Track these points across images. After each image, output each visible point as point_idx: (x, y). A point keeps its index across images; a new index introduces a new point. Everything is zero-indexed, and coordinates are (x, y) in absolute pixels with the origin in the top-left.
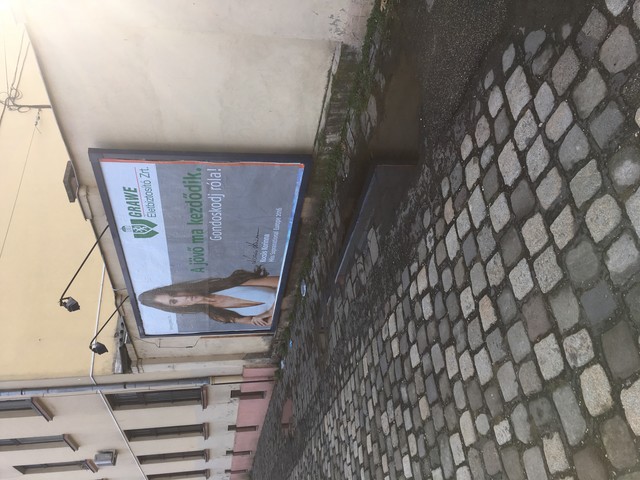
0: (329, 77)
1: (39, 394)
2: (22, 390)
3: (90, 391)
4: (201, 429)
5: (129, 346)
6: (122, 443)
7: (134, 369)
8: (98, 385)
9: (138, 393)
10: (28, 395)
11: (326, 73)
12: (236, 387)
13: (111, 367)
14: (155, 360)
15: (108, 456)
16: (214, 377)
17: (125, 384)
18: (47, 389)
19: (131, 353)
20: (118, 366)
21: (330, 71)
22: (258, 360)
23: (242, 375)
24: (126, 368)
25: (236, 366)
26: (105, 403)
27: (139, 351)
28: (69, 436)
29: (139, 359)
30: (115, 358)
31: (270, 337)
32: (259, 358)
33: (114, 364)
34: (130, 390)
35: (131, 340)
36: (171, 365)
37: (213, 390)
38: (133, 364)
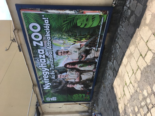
5: (39, 107)
14: (48, 113)
19: (40, 110)
27: (43, 109)
29: (43, 113)
31: (88, 105)
32: (84, 113)
33: (35, 115)
35: (40, 105)
36: (54, 115)
38: (41, 115)
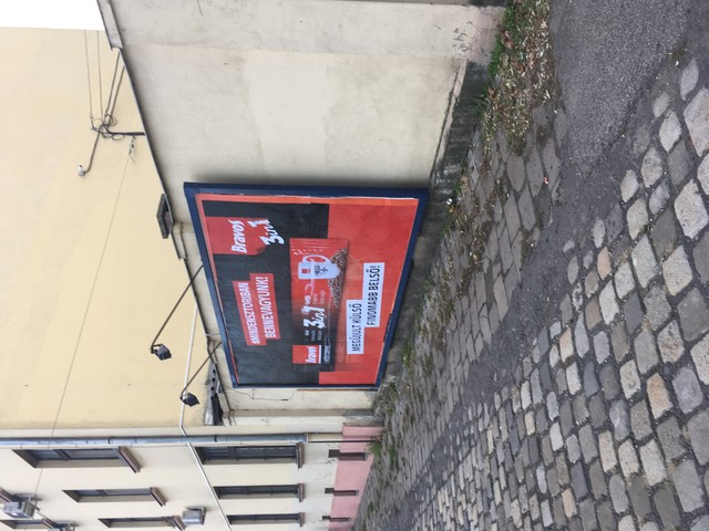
0: (450, 100)
1: (127, 443)
2: (110, 438)
3: (179, 443)
4: (295, 490)
5: (221, 396)
6: (210, 499)
7: (226, 421)
8: (188, 436)
9: (229, 448)
10: (115, 444)
11: (447, 95)
12: (335, 447)
13: (201, 417)
14: (247, 412)
15: (196, 514)
16: (311, 434)
17: (215, 437)
18: (135, 438)
19: (223, 404)
20: (209, 417)
21: (451, 94)
22: (359, 418)
23: (341, 433)
24: (218, 420)
25: (335, 423)
26: (194, 456)
27: (231, 400)
28: (157, 490)
29: (231, 410)
30: (206, 408)
31: (374, 393)
32: (360, 415)
33: (204, 415)
34: (221, 443)
35: (223, 390)
36: (265, 418)
37: (310, 448)
38: (225, 415)
